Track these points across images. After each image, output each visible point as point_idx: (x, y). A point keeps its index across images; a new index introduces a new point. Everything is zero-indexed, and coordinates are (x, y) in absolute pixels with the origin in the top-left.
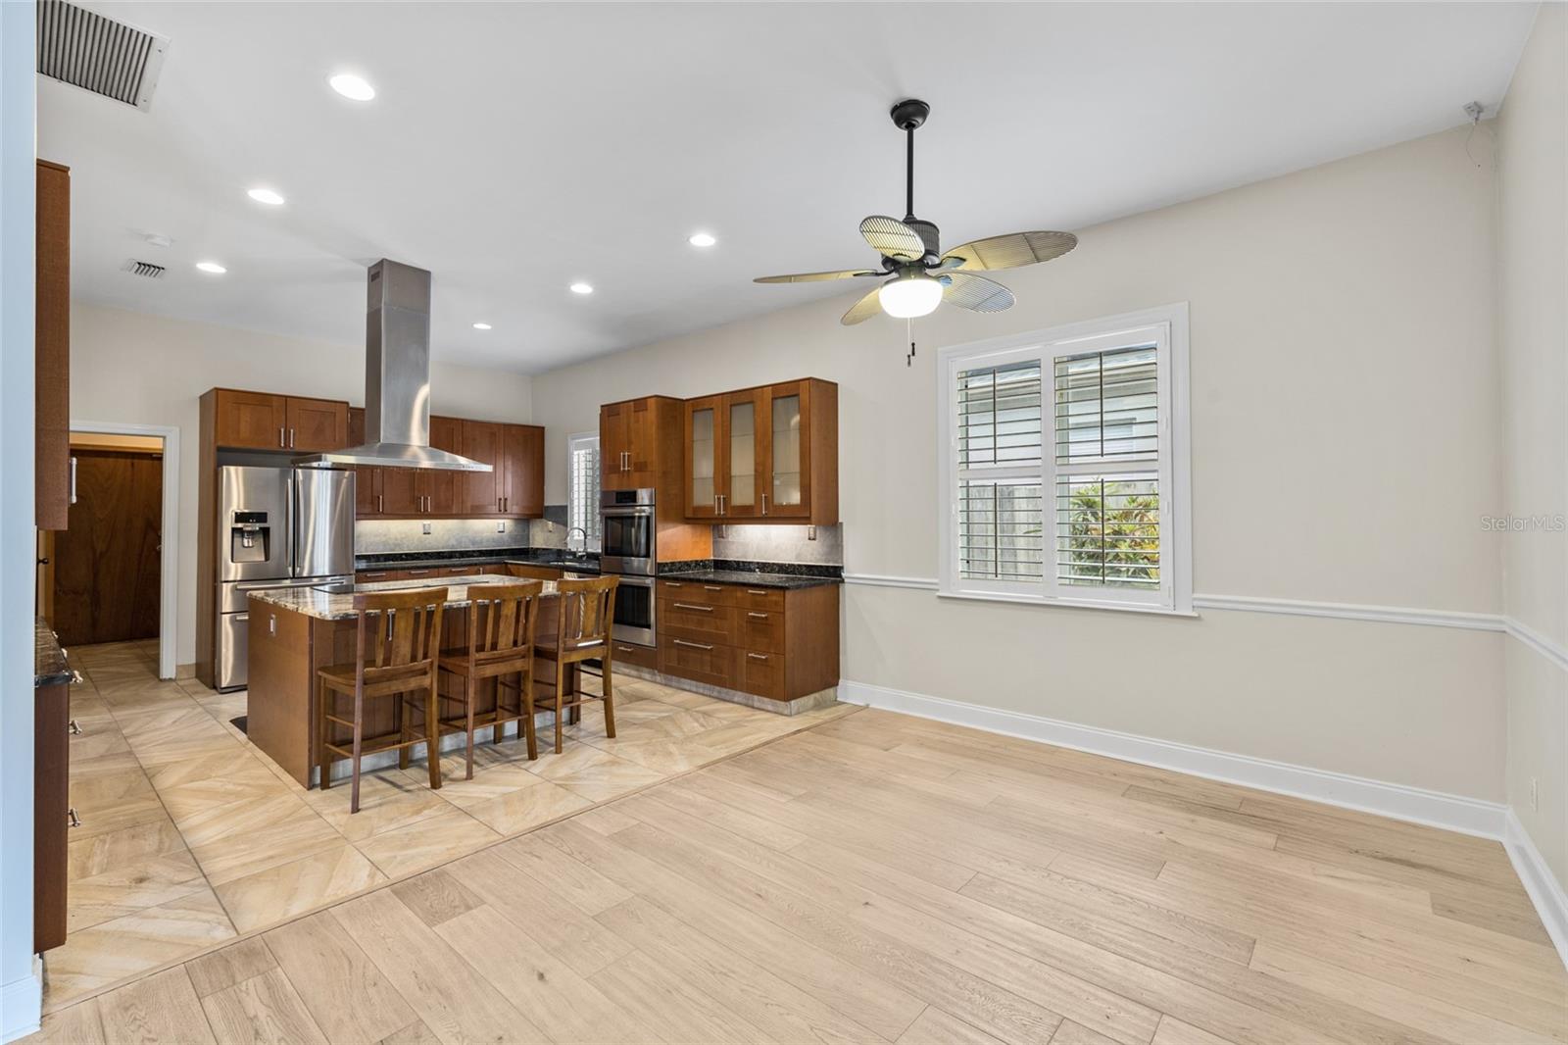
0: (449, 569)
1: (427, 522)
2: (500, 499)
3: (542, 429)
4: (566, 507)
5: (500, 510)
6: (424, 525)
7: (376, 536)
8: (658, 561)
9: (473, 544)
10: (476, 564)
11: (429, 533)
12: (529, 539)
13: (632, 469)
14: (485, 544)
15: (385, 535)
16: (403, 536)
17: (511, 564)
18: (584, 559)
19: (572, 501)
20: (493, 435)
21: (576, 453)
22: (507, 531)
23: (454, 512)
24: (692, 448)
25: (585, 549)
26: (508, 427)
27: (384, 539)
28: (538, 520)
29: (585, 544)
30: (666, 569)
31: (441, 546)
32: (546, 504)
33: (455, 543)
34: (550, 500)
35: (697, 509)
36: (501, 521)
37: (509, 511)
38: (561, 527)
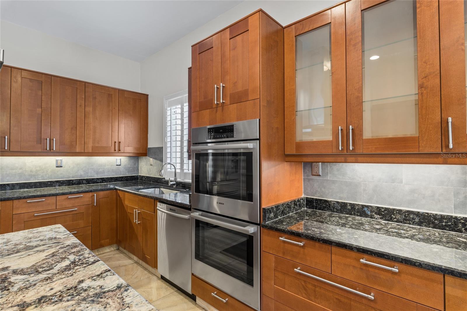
0: (67, 196)
1: (59, 158)
2: (115, 142)
3: (147, 96)
4: (162, 148)
5: (115, 150)
6: (57, 161)
7: (12, 169)
8: (263, 206)
9: (97, 173)
10: (91, 191)
11: (61, 167)
12: (138, 170)
13: (228, 101)
14: (106, 174)
15: (21, 169)
16: (38, 169)
17: (120, 190)
18: (174, 187)
19: (166, 143)
20: (110, 95)
21: (169, 109)
22: (123, 164)
23: (77, 151)
24: (293, 78)
25: (176, 179)
26: (121, 92)
27: (20, 171)
28: (144, 157)
29: (175, 176)
30: (272, 215)
31: (71, 175)
32: (149, 147)
33: (82, 173)
34: (152, 143)
35: (300, 145)
36: (118, 158)
37: (122, 151)
38: (159, 162)
